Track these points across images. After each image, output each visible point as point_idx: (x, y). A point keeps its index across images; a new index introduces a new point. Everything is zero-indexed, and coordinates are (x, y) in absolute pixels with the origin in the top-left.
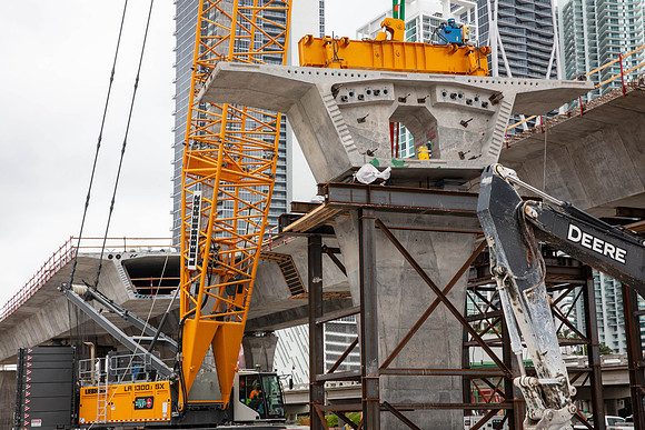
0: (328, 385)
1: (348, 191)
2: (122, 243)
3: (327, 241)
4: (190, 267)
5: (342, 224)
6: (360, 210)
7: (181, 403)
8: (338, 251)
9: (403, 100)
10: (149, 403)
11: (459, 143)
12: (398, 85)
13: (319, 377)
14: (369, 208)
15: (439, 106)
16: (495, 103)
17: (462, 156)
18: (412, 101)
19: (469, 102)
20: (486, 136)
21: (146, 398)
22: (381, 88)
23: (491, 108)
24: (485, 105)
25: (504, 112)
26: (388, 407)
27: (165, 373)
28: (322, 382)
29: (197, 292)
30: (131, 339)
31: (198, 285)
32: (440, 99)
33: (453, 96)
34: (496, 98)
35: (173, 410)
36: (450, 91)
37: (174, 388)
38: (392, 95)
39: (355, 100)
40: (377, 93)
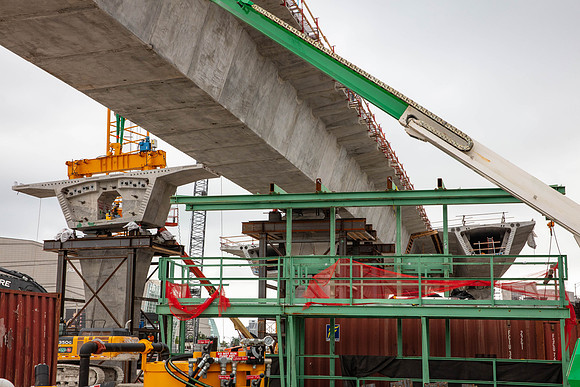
9: (105, 189)
15: (121, 189)
18: (110, 189)
19: (135, 185)
24: (143, 186)
25: (148, 189)
32: (119, 186)
33: (127, 184)
34: (148, 181)
36: (125, 181)
38: (95, 189)
39: (77, 194)
40: (88, 188)
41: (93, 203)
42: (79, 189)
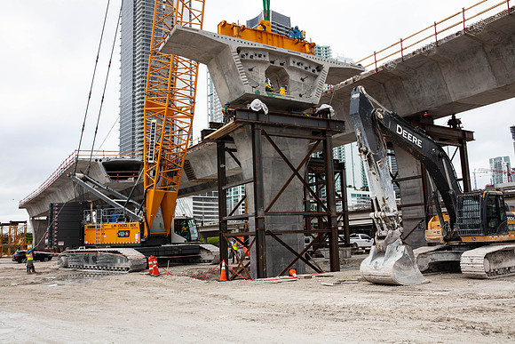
0: (229, 222)
1: (246, 114)
2: (102, 153)
3: (228, 145)
4: (150, 161)
5: (238, 134)
6: (253, 125)
7: (146, 234)
8: (235, 150)
9: (273, 62)
10: (127, 234)
11: (299, 89)
12: (272, 53)
13: (225, 218)
14: (258, 124)
15: (292, 68)
16: (319, 71)
17: (301, 96)
18: (277, 64)
19: (306, 68)
20: (313, 88)
21: (125, 232)
22: (263, 53)
23: (316, 73)
24: (314, 71)
25: (323, 76)
26: (269, 233)
27: (135, 218)
28: (226, 221)
29: (154, 175)
30: (113, 201)
31: (154, 172)
32: (292, 64)
33: (298, 64)
34: (319, 68)
35: (141, 238)
36: (297, 61)
37: (142, 227)
38: (267, 59)
39: (249, 58)
40: (260, 56)
41: (260, 73)
42: (251, 53)
